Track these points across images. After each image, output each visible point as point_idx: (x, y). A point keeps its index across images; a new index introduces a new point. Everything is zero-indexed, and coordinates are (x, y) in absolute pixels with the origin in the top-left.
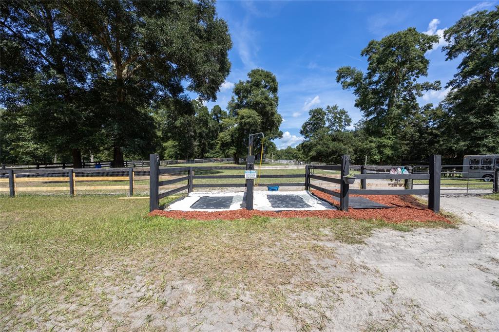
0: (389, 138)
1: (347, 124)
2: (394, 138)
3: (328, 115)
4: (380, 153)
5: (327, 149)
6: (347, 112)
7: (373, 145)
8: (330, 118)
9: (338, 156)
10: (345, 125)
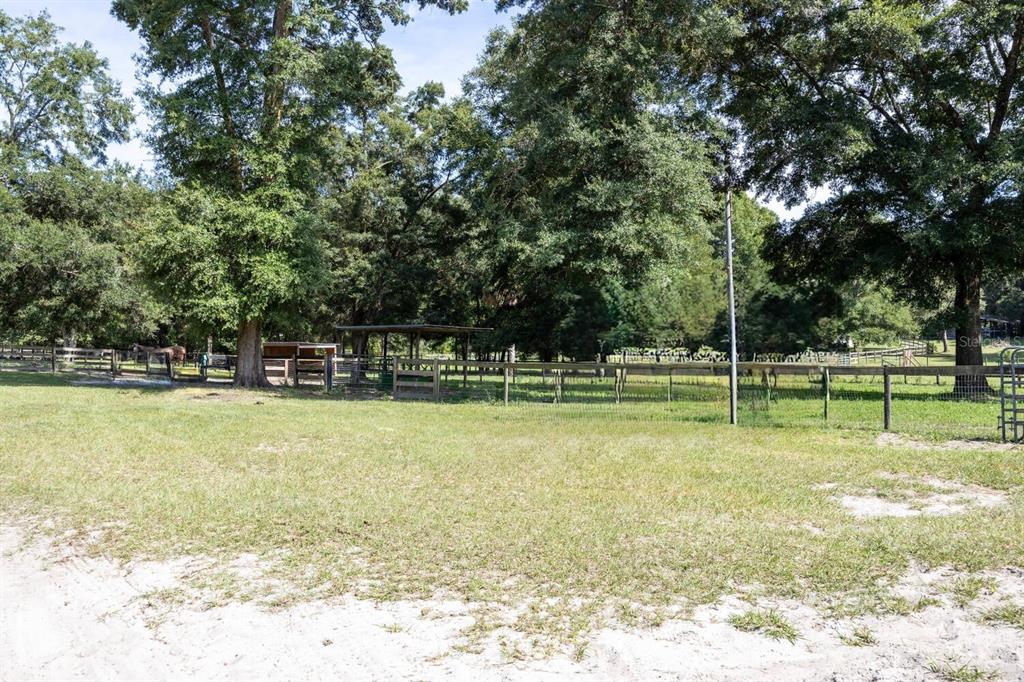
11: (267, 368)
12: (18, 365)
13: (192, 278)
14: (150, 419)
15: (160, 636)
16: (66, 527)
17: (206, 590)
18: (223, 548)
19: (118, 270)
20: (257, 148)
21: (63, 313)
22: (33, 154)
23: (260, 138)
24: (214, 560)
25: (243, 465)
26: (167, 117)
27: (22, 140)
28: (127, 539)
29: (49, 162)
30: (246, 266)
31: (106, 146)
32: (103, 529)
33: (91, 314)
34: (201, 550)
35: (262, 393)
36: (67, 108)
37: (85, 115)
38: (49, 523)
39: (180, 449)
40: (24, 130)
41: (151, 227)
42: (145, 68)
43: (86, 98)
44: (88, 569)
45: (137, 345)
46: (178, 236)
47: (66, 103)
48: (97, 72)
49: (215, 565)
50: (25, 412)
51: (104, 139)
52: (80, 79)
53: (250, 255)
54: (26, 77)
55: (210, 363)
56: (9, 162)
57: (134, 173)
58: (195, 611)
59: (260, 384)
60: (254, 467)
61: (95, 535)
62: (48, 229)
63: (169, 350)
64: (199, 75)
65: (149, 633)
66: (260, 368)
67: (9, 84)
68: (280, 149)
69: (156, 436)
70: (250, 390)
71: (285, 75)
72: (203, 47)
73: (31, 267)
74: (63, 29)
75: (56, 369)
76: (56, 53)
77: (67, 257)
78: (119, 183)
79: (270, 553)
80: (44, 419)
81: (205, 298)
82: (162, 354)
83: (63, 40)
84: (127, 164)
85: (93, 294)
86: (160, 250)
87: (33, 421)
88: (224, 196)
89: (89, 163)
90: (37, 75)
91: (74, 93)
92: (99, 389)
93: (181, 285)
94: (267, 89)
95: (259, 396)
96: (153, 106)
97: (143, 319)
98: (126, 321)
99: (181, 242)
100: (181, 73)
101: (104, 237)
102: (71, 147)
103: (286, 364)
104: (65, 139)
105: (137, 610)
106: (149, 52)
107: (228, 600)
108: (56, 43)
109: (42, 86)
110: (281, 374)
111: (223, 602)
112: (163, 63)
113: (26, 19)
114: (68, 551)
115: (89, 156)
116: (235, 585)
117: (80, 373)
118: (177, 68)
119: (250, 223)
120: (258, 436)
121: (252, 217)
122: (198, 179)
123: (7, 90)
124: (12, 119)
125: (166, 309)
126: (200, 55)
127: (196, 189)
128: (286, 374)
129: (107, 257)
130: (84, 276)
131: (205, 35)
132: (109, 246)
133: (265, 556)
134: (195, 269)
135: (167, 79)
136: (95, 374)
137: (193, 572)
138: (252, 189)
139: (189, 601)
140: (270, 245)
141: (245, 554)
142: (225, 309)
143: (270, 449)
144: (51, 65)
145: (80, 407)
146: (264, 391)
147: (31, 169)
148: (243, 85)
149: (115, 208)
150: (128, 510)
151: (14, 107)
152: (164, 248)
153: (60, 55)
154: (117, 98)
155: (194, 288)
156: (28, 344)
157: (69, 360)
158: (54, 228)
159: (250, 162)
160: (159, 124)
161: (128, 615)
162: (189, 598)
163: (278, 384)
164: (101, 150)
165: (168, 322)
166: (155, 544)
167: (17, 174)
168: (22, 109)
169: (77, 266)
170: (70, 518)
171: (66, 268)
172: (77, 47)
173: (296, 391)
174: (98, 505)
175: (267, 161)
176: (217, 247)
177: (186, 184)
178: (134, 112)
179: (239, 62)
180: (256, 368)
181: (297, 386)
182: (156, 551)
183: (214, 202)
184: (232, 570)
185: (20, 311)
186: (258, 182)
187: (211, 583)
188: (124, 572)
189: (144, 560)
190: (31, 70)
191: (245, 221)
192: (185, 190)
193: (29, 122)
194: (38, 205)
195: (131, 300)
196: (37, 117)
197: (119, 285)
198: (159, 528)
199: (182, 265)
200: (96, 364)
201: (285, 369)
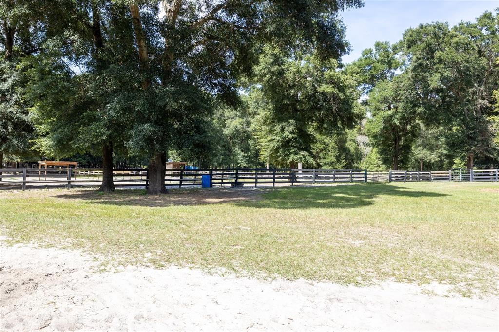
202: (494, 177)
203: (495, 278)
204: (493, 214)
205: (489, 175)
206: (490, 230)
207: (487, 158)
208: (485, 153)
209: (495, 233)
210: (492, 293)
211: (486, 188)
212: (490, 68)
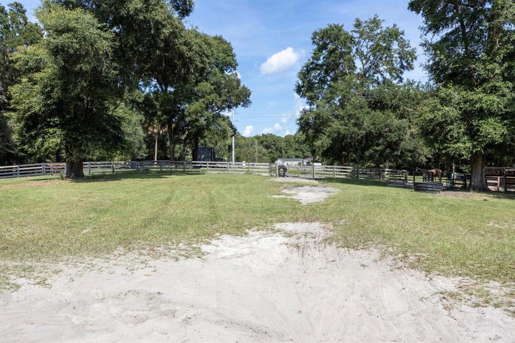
0: (494, 90)
1: (405, 64)
2: (507, 90)
3: (359, 42)
4: (472, 133)
5: (356, 129)
6: (403, 33)
7: (453, 112)
8: (365, 50)
9: (386, 148)
10: (402, 67)
11: (488, 181)
12: (366, 176)
13: (447, 134)
14: (429, 204)
15: (452, 315)
16: (398, 253)
17: (473, 296)
18: (479, 276)
19: (409, 132)
20: (484, 62)
21: (384, 152)
22: (372, 81)
23: (486, 56)
24: (475, 282)
25: (483, 233)
26: (435, 54)
27: (367, 75)
28: (428, 262)
29: (378, 83)
30: (477, 126)
31: (403, 73)
32: (416, 256)
33: (396, 153)
34: (467, 275)
35: (485, 194)
36: (386, 58)
37: (394, 59)
38: (391, 249)
39: (447, 221)
40: (368, 71)
41: (426, 110)
42: (425, 32)
43: (395, 52)
44: (411, 274)
45: (417, 168)
46: (440, 113)
47: (385, 55)
48: (399, 38)
49: (476, 284)
50: (372, 197)
51: (402, 70)
52: (392, 43)
53: (479, 120)
54: (369, 47)
55: (455, 178)
56: (362, 86)
57: (416, 84)
58: (468, 306)
59: (484, 189)
60: (489, 234)
61: (412, 258)
62: (378, 114)
63: (434, 171)
64: (452, 29)
65: (446, 312)
66: (484, 181)
67: (362, 51)
68: (498, 60)
69: (433, 213)
70: (478, 193)
71: (502, 19)
72: (454, 14)
73: (371, 132)
74: (384, 21)
75: (381, 179)
76: (381, 33)
77: (386, 126)
78: (409, 90)
79: (508, 283)
80: (380, 201)
81: (454, 144)
82: (430, 173)
83: (384, 26)
84: (413, 80)
85: (396, 144)
86: (431, 121)
87: (376, 202)
88: (465, 90)
89: (395, 82)
90: (373, 45)
91: (389, 50)
92: (401, 189)
93: (441, 138)
94: (490, 29)
95: (484, 196)
96: (428, 50)
97: (420, 155)
98: (411, 157)
99: (441, 116)
100: (442, 30)
101: (402, 117)
102: (388, 76)
103: (499, 179)
104: (385, 72)
105: (438, 299)
106: (426, 23)
107: (487, 305)
108: (381, 28)
109: (376, 49)
110: (495, 185)
111: (484, 305)
112: (434, 27)
113: (368, 20)
114: (401, 264)
115: (395, 79)
116: (489, 297)
117: (391, 181)
118: (441, 28)
119: (479, 103)
120: (489, 218)
121: (481, 99)
122: (451, 82)
123: (361, 54)
124: (363, 66)
125: (431, 150)
126: (453, 18)
127: (450, 88)
128: (498, 185)
129: (403, 126)
130: (393, 135)
131: (456, 8)
132: (404, 120)
133: (505, 284)
134: (449, 129)
135: (436, 34)
136: (398, 181)
137: (464, 286)
138: (481, 84)
139: (465, 300)
140: (491, 114)
141: (493, 282)
142: (464, 149)
143: (496, 225)
144: (380, 39)
145: (395, 197)
146: (487, 193)
147: (371, 88)
148: (476, 29)
149: (407, 102)
150: (426, 249)
151: (364, 61)
152: (433, 119)
153: (383, 33)
154: (408, 49)
155: (448, 139)
156: (368, 167)
157: (387, 175)
158: (380, 114)
159: (480, 69)
160: (431, 58)
161: (434, 301)
162: (464, 299)
163: (494, 190)
164: (400, 75)
165: (431, 157)
166: (442, 268)
167: (365, 91)
168: (367, 61)
169: (390, 131)
170: (400, 248)
171: (386, 132)
172: (390, 28)
173: (506, 195)
174: (412, 244)
175: (490, 68)
176: (461, 117)
177: (445, 86)
178: (416, 55)
179: (474, 17)
180: (482, 181)
181: (506, 192)
182: (443, 271)
183: (459, 94)
184: (486, 289)
185: (366, 152)
186: (485, 80)
187: (475, 293)
188: (428, 279)
189: (437, 274)
190: (371, 43)
191: (476, 102)
192: (444, 89)
193: (370, 67)
194: (373, 104)
195: (415, 146)
196: (373, 64)
197: (409, 139)
198: (444, 260)
199: (442, 128)
200: (398, 177)
201: (498, 182)
202: (16, 173)
203: (8, 272)
204: (12, 209)
205: (11, 171)
206: (8, 226)
207: (9, 155)
208: (6, 149)
209: (12, 229)
210: (5, 289)
211: (7, 184)
212: (5, 63)
